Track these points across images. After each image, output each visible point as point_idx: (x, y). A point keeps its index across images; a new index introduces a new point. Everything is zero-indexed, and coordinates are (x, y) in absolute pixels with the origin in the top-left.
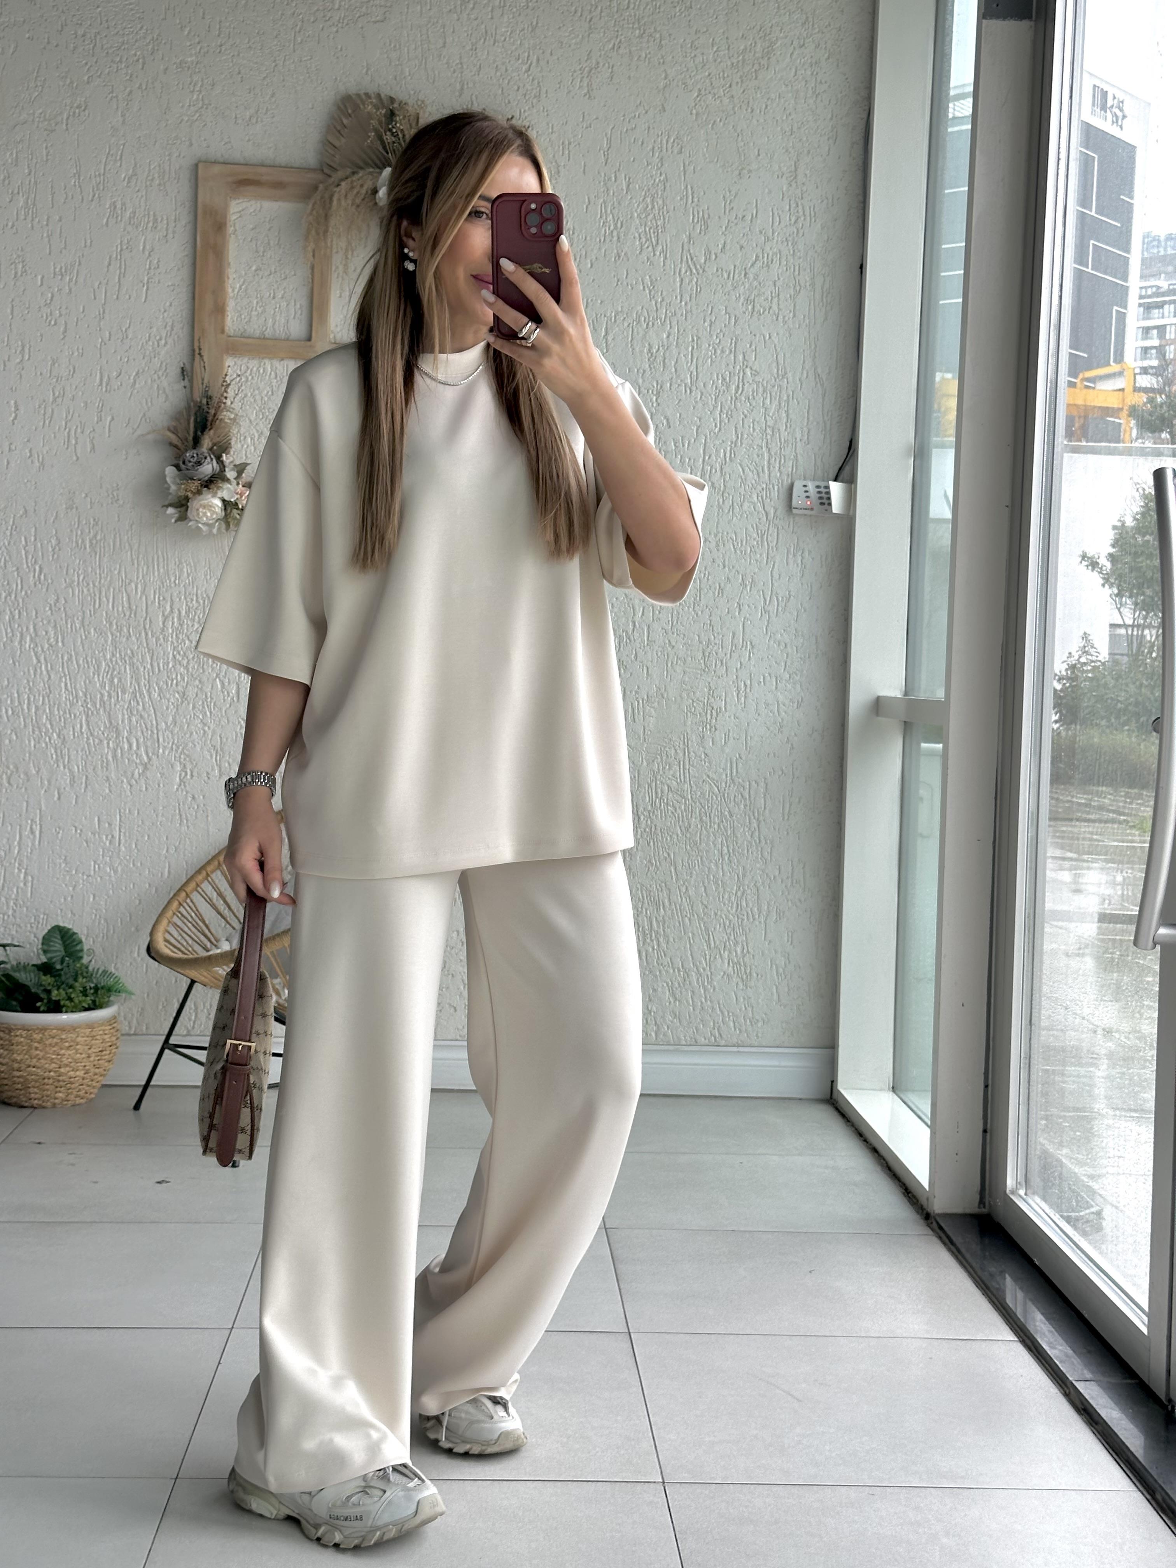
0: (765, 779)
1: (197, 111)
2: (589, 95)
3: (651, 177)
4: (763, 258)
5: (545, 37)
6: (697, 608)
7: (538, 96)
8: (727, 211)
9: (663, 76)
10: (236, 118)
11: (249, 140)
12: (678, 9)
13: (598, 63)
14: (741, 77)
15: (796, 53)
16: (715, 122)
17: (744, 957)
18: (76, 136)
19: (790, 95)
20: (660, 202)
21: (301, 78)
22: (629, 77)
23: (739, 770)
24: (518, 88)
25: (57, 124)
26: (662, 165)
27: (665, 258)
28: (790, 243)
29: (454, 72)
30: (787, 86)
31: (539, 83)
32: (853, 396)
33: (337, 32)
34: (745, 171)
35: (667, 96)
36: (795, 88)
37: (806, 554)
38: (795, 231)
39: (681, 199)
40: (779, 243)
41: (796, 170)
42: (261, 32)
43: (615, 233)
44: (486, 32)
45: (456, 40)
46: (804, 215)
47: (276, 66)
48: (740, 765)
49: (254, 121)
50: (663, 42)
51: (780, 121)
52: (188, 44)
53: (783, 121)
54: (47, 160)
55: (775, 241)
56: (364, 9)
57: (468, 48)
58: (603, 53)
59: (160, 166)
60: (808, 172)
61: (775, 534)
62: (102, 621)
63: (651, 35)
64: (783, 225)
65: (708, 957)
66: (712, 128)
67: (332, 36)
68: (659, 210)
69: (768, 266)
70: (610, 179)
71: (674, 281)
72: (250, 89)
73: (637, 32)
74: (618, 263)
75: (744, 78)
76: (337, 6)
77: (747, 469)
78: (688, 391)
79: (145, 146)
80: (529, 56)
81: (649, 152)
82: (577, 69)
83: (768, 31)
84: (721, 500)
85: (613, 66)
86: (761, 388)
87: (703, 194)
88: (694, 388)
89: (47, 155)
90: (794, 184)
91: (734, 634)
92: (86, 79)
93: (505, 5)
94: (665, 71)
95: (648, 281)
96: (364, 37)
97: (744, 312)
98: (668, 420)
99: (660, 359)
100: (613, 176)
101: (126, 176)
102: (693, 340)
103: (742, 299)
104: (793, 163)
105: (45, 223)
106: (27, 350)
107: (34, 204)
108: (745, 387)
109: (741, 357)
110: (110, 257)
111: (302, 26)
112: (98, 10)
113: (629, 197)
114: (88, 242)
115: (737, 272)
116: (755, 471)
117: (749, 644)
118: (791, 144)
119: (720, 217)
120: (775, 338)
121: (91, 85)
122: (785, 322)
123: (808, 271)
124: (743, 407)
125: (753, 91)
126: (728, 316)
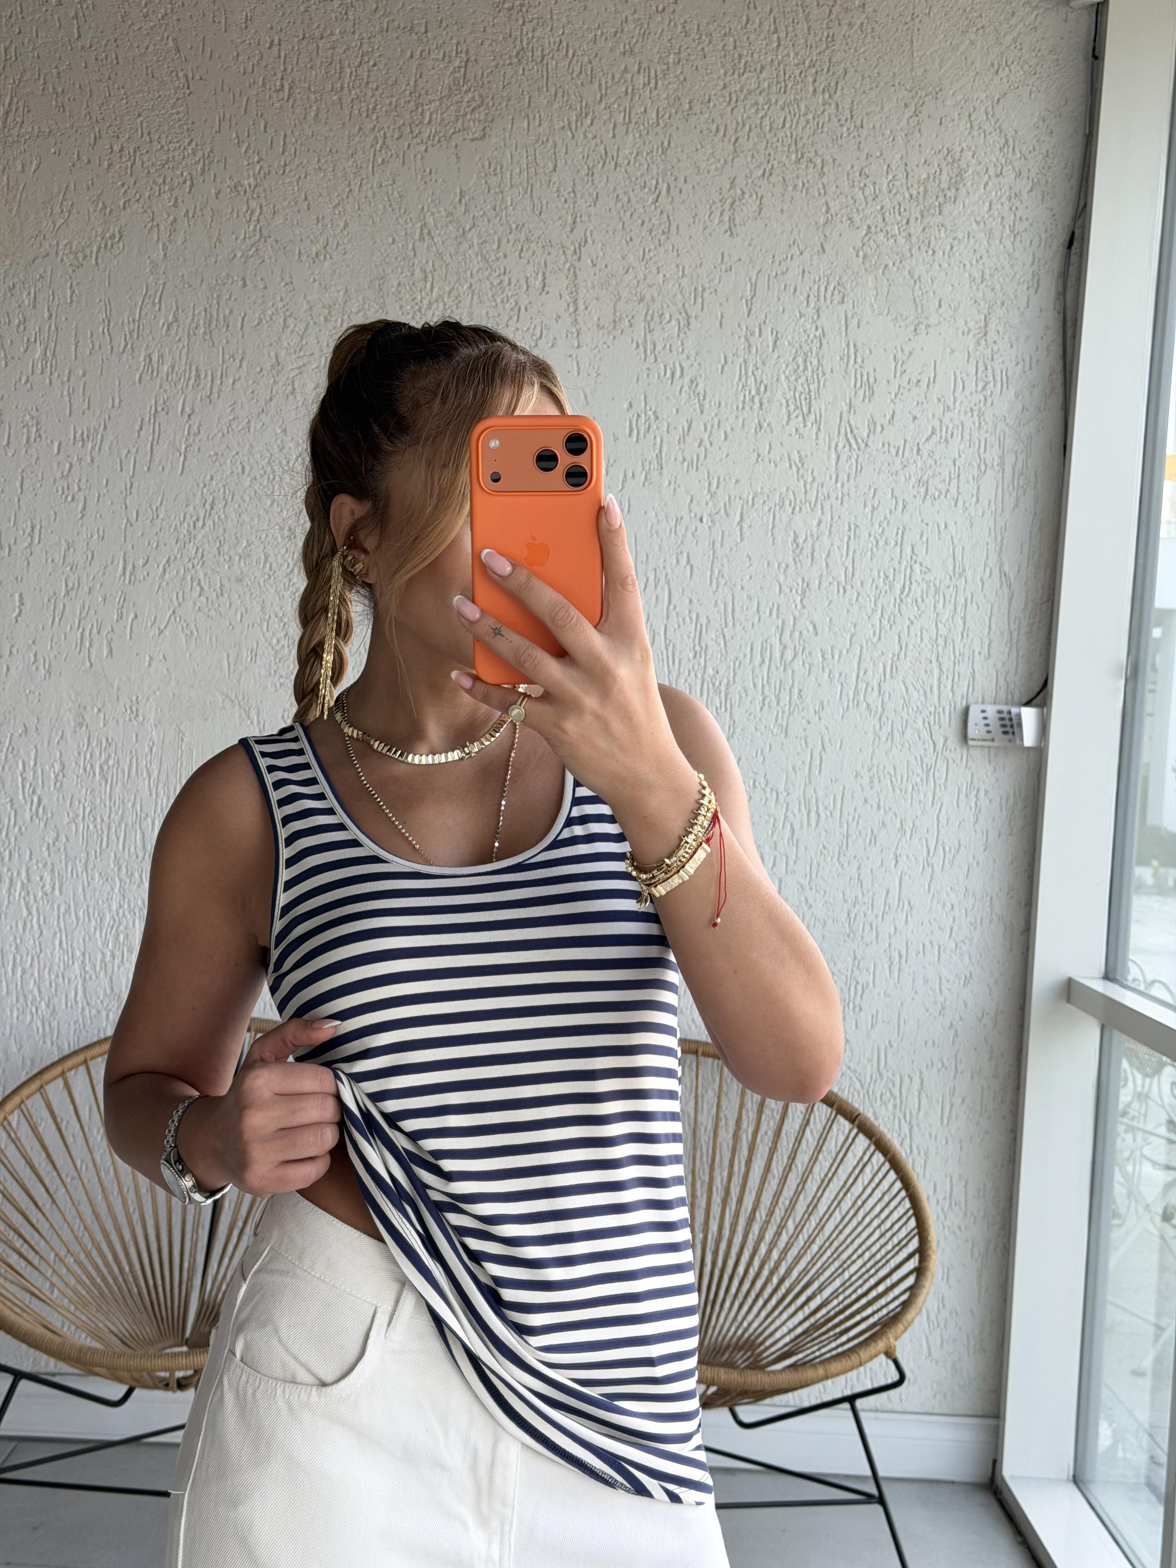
0: (921, 1073)
2: (731, 231)
3: (805, 331)
4: (941, 430)
5: (679, 161)
6: (842, 858)
7: (666, 233)
8: (898, 375)
9: (824, 210)
10: (300, 253)
11: (314, 281)
12: (845, 129)
13: (743, 193)
14: (922, 212)
15: (990, 184)
16: (886, 266)
18: (107, 273)
19: (981, 235)
20: (815, 362)
21: (381, 206)
22: (782, 210)
23: (889, 1060)
26: (819, 317)
27: (819, 429)
28: (975, 414)
30: (977, 223)
31: (668, 216)
32: (1048, 601)
33: (426, 150)
34: (922, 327)
35: (828, 234)
36: (989, 226)
37: (982, 793)
38: (982, 398)
39: (841, 359)
40: (962, 413)
41: (986, 325)
42: (334, 150)
43: (757, 399)
44: (606, 153)
45: (570, 162)
46: (995, 381)
47: (351, 190)
48: (890, 1055)
50: (825, 170)
51: (968, 266)
52: (246, 163)
53: (972, 265)
54: (71, 302)
55: (956, 411)
56: (459, 124)
57: (583, 173)
58: (750, 181)
59: (206, 310)
60: (1001, 329)
61: (944, 771)
62: (109, 865)
63: (810, 161)
64: (967, 392)
66: (883, 273)
67: (419, 156)
68: (813, 372)
69: (946, 441)
70: (752, 334)
71: (829, 458)
72: (318, 219)
73: (793, 156)
74: (760, 434)
75: (926, 214)
76: (426, 121)
77: (911, 688)
78: (842, 590)
79: (190, 286)
80: (657, 183)
81: (801, 303)
82: (717, 200)
83: (957, 157)
84: (878, 726)
85: (762, 197)
86: (932, 589)
87: (868, 352)
88: (849, 587)
89: (71, 296)
90: (983, 342)
91: (888, 892)
92: (121, 203)
93: (630, 122)
94: (827, 203)
95: (795, 456)
96: (458, 157)
97: (915, 497)
98: (814, 627)
99: (807, 551)
100: (757, 330)
101: (166, 320)
102: (850, 529)
103: (913, 479)
104: (983, 317)
105: (66, 379)
106: (37, 532)
107: (54, 355)
108: (913, 588)
109: (908, 550)
110: (142, 420)
111: (384, 143)
112: (141, 119)
113: (776, 356)
114: (117, 401)
115: (907, 446)
116: (922, 691)
117: (906, 903)
118: (981, 294)
119: (888, 382)
120: (951, 528)
121: (128, 211)
122: (965, 509)
123: (997, 446)
124: (910, 612)
125: (936, 229)
126: (893, 501)
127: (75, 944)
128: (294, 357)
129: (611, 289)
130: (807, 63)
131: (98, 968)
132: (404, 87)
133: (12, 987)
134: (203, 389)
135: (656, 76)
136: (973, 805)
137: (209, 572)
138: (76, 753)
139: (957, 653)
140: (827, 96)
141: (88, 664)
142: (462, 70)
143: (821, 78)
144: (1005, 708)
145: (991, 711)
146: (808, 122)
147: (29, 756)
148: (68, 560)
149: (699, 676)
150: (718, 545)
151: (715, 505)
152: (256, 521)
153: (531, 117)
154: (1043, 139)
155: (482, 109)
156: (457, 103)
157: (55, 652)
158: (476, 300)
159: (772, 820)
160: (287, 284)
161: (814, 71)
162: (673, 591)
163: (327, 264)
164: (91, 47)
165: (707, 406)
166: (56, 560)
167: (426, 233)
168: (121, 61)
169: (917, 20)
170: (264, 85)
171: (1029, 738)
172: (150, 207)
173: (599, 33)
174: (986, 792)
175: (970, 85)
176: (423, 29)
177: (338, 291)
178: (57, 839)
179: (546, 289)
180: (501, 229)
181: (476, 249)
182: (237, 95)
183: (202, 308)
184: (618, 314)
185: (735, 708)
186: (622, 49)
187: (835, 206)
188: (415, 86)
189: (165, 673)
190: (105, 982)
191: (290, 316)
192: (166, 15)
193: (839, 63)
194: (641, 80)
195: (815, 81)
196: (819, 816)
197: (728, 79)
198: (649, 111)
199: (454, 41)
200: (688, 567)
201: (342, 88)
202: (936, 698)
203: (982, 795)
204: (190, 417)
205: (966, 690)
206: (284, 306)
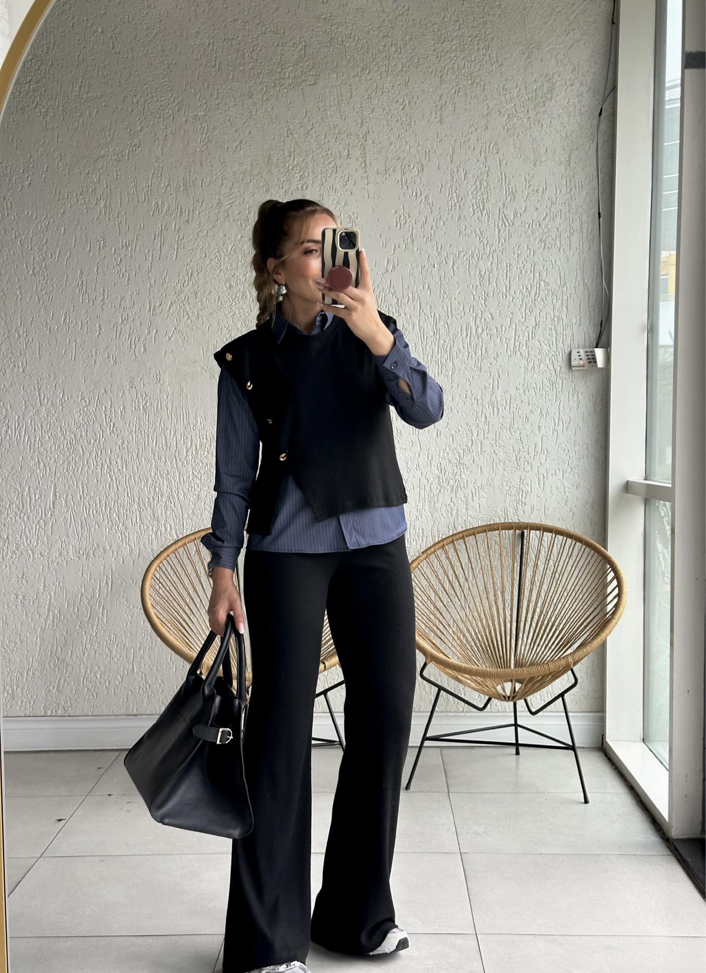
1: (205, 145)
2: (441, 122)
3: (480, 169)
4: (550, 214)
5: (414, 88)
6: (511, 430)
7: (410, 125)
8: (527, 187)
9: (486, 107)
10: (228, 147)
11: (236, 161)
12: (494, 67)
13: (446, 102)
14: (534, 105)
15: (568, 89)
16: (518, 134)
18: (134, 163)
19: (565, 115)
20: (485, 184)
21: (267, 121)
22: (465, 110)
24: (397, 121)
26: (486, 162)
27: (489, 217)
28: (567, 205)
29: (357, 113)
30: (563, 109)
31: (410, 116)
33: (288, 92)
34: (538, 162)
35: (489, 119)
36: (568, 110)
38: (570, 197)
39: (498, 181)
40: (560, 205)
41: (569, 160)
42: (242, 95)
43: (458, 204)
44: (377, 87)
45: (359, 93)
46: (576, 187)
47: (251, 115)
50: (486, 87)
51: (559, 131)
52: (199, 104)
53: (561, 130)
54: (117, 179)
55: (557, 204)
56: (303, 78)
57: (366, 97)
58: (449, 95)
59: (183, 178)
60: (577, 161)
61: (561, 383)
62: (149, 454)
63: (478, 83)
64: (562, 194)
66: (517, 137)
67: (284, 95)
68: (485, 189)
69: (553, 219)
70: (454, 172)
71: (495, 231)
72: (236, 130)
73: (470, 82)
74: (460, 221)
75: (536, 106)
76: (287, 77)
77: (542, 343)
78: (504, 296)
79: (175, 167)
80: (404, 100)
81: (478, 154)
82: (433, 106)
83: (551, 77)
84: (526, 364)
85: (455, 103)
86: (551, 293)
87: (511, 177)
88: (508, 295)
89: (117, 176)
91: (536, 445)
92: (139, 128)
93: (388, 71)
94: (487, 104)
95: (478, 231)
96: (303, 95)
98: (492, 315)
99: (486, 278)
100: (456, 170)
101: (164, 185)
102: (507, 266)
103: (538, 239)
104: (567, 156)
105: (116, 216)
106: (106, 293)
107: (110, 206)
108: (541, 293)
109: (537, 275)
110: (155, 234)
111: (267, 90)
112: (145, 87)
113: (466, 182)
114: (142, 226)
115: (534, 223)
116: (548, 344)
117: (545, 450)
118: (566, 144)
119: (522, 191)
120: (558, 263)
121: (143, 132)
122: (564, 252)
123: (578, 220)
124: (540, 305)
125: (542, 114)
126: (529, 251)
127: (135, 494)
128: (228, 199)
129: (383, 154)
130: (474, 34)
131: (146, 506)
132: (275, 61)
133: (105, 517)
134: (184, 217)
135: (400, 47)
136: (576, 400)
137: (192, 308)
138: (131, 401)
139: (565, 325)
140: (484, 51)
141: (134, 357)
142: (303, 51)
143: (481, 42)
144: (588, 350)
145: (582, 352)
146: (476, 64)
147: (108, 404)
148: (122, 306)
149: (437, 344)
150: (443, 278)
151: (440, 259)
152: (213, 280)
153: (338, 72)
154: (592, 65)
155: (314, 69)
156: (302, 67)
157: (118, 351)
158: (315, 164)
159: (475, 413)
160: (222, 163)
161: (477, 39)
162: (422, 303)
163: (242, 151)
164: (120, 52)
165: (434, 210)
166: (116, 306)
167: (289, 133)
168: (135, 59)
169: (527, 10)
170: (206, 65)
171: (600, 363)
172: (153, 130)
173: (370, 27)
174: (582, 393)
175: (555, 41)
176: (283, 31)
177: (248, 165)
178: (123, 443)
179: (350, 156)
180: (326, 129)
181: (314, 139)
182: (193, 70)
184: (387, 166)
185: (455, 359)
186: (383, 35)
187: (491, 105)
188: (281, 60)
189: (173, 358)
190: (150, 512)
191: (225, 178)
192: (157, 33)
193: (489, 34)
194: (393, 49)
195: (478, 44)
196: (498, 410)
197: (436, 46)
198: (397, 65)
199: (298, 36)
200: (429, 291)
201: (244, 63)
202: (555, 348)
203: (580, 395)
204: (178, 232)
205: (569, 342)
206: (221, 174)
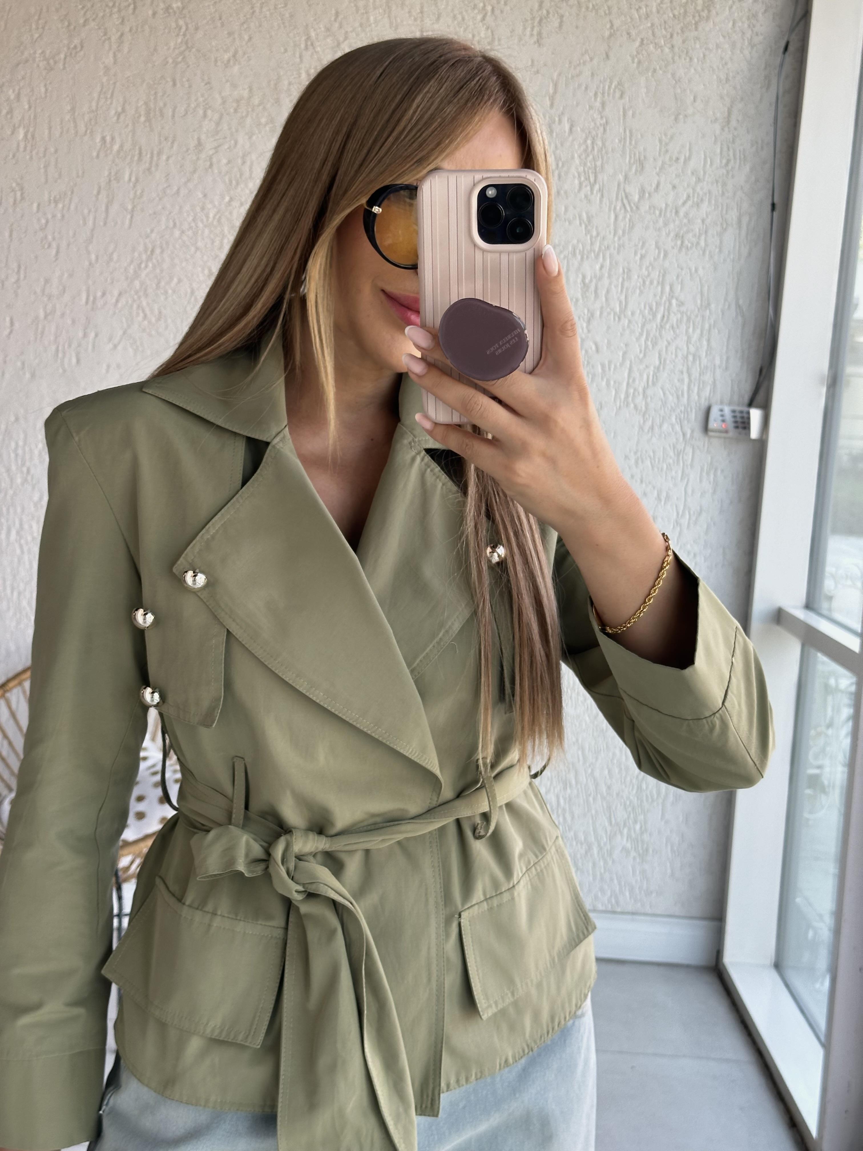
1: (181, 54)
2: (539, 43)
3: (593, 120)
4: (693, 196)
8: (662, 153)
9: (608, 26)
10: (216, 61)
11: (227, 81)
13: (548, 12)
14: (682, 28)
15: (735, 6)
17: (642, 833)
18: (72, 75)
19: (727, 46)
20: (600, 143)
21: (275, 24)
22: (577, 27)
25: (55, 62)
26: (603, 109)
27: (602, 196)
28: (719, 184)
30: (724, 37)
31: (492, 32)
34: (681, 117)
35: (612, 44)
36: (732, 39)
38: (725, 172)
39: (620, 141)
40: (710, 184)
41: (729, 116)
49: (232, 63)
53: (718, 68)
54: (46, 97)
55: (705, 183)
59: (146, 104)
60: (740, 118)
61: (691, 454)
64: (714, 167)
65: (609, 833)
66: (653, 76)
68: (599, 151)
69: (698, 205)
70: (554, 122)
71: (609, 218)
72: (230, 34)
75: (685, 29)
77: (667, 392)
78: (617, 319)
79: (134, 85)
81: (591, 97)
82: (529, 19)
84: (642, 422)
85: (562, 17)
86: (685, 318)
87: (639, 136)
88: (622, 316)
89: (46, 93)
90: (726, 129)
92: (81, 21)
94: (611, 22)
95: (584, 216)
97: (673, 248)
98: (596, 345)
99: (592, 288)
100: (557, 119)
101: (116, 113)
102: (624, 272)
103: (672, 234)
104: (726, 109)
105: (41, 155)
106: (23, 270)
107: (33, 137)
108: (670, 317)
109: (667, 289)
110: (100, 187)
113: (571, 138)
114: (80, 173)
115: (669, 210)
116: (675, 395)
118: (725, 91)
119: (655, 159)
120: (701, 272)
121: (87, 27)
122: (711, 257)
123: (735, 210)
124: (668, 335)
125: (693, 42)
126: (657, 251)
128: (212, 139)
134: (144, 163)
136: (712, 479)
137: (151, 302)
139: (702, 366)
144: (738, 408)
145: (726, 410)
148: (46, 292)
152: (184, 264)
157: (38, 361)
160: (206, 84)
163: (236, 68)
166: (37, 293)
167: (310, 44)
171: (755, 432)
172: (103, 24)
174: (722, 471)
177: (245, 89)
183: (143, 102)
187: (617, 23)
191: (210, 107)
202: (685, 400)
203: (719, 472)
204: (134, 186)
205: (708, 394)
206: (204, 101)
